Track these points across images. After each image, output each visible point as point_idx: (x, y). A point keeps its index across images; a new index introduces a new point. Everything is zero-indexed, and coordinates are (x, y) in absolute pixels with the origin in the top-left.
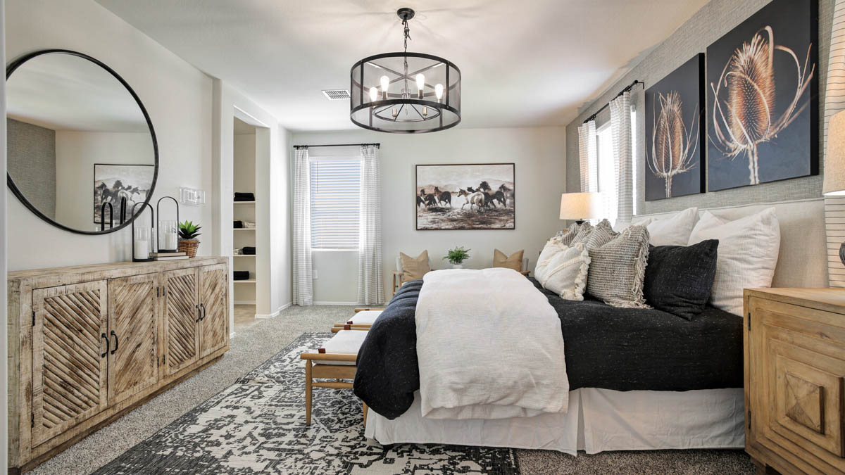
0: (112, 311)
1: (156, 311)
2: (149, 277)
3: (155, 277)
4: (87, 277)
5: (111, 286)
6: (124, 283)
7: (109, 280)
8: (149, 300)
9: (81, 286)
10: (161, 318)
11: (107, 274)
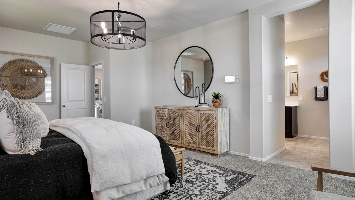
0: (169, 117)
1: (180, 121)
2: (178, 111)
3: (180, 111)
4: (164, 108)
5: (169, 111)
6: (171, 111)
7: (168, 109)
8: (178, 117)
9: (163, 109)
10: (182, 124)
11: (168, 108)
